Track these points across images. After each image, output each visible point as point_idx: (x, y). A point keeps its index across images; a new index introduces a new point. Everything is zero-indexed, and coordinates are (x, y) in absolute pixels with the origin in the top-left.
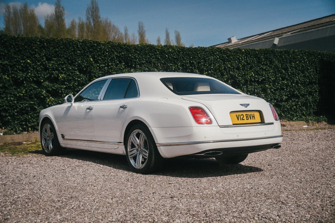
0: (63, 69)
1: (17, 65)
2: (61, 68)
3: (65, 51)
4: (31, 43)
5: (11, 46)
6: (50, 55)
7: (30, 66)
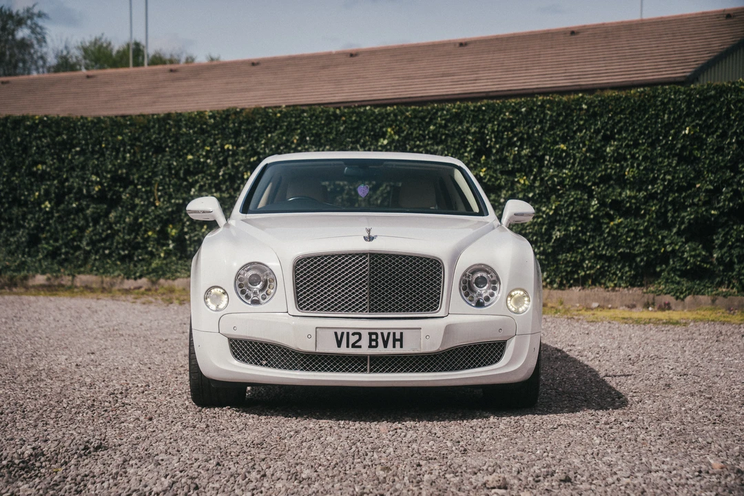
0: (633, 156)
1: (547, 155)
2: (630, 154)
3: (638, 119)
4: (572, 111)
5: (535, 120)
6: (607, 130)
7: (568, 155)
